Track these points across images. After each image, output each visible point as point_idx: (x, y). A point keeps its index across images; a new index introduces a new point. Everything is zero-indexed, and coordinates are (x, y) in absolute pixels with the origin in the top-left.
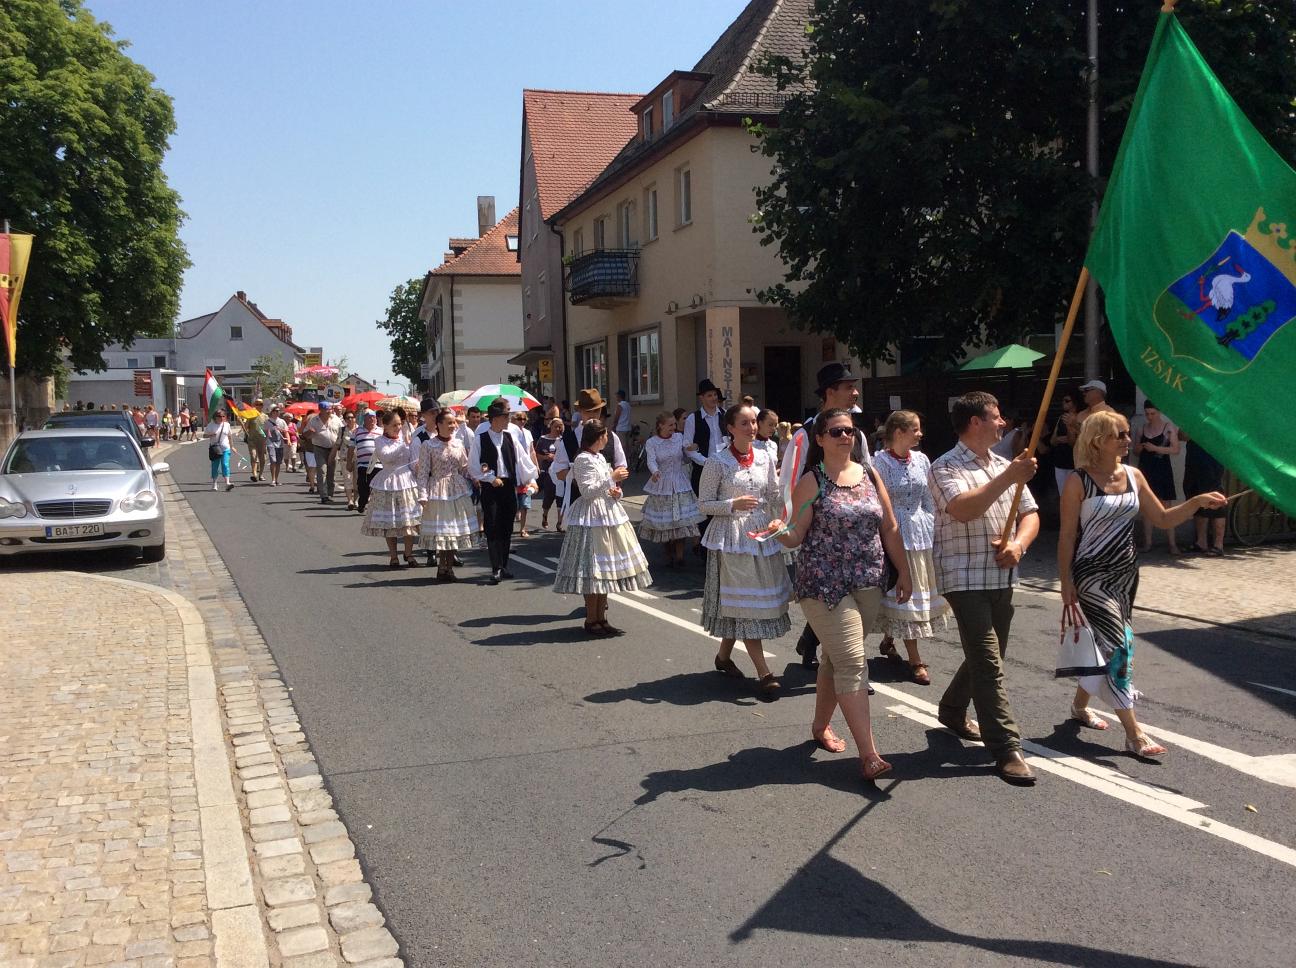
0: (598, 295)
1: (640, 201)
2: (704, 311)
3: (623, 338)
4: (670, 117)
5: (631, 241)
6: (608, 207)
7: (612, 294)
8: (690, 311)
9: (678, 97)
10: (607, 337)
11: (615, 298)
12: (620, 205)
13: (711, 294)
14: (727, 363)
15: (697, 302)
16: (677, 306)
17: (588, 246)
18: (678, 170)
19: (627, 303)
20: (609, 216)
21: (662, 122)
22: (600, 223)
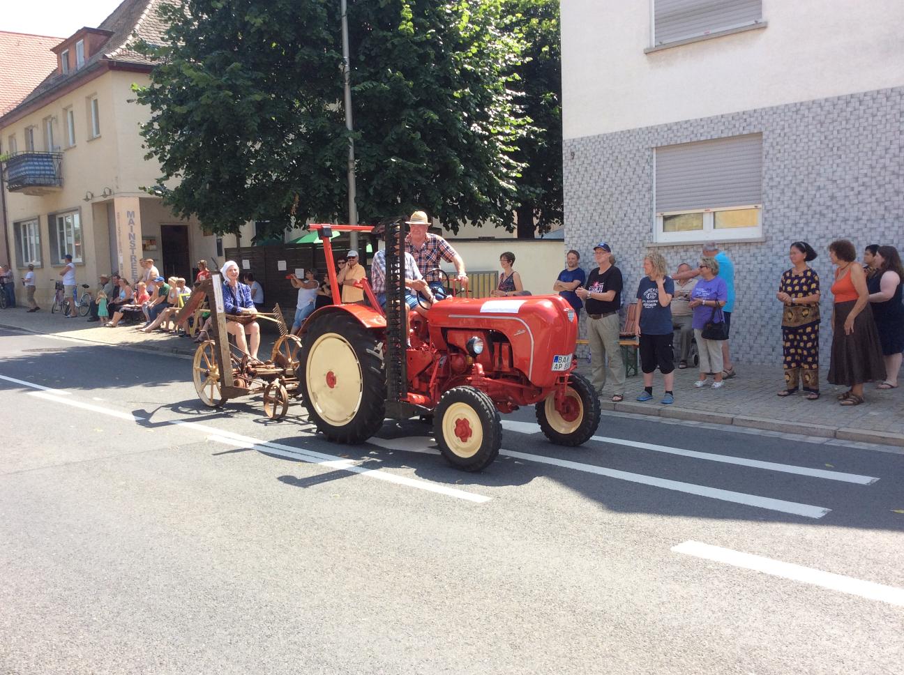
0: (30, 185)
1: (61, 119)
2: (113, 200)
3: (51, 217)
4: (82, 60)
5: (55, 146)
6: (36, 119)
7: (40, 185)
8: (102, 199)
9: (87, 45)
10: (39, 217)
11: (44, 188)
12: (45, 119)
13: (117, 188)
14: (131, 236)
15: (107, 193)
16: (92, 195)
17: (21, 148)
18: (89, 98)
19: (55, 192)
20: (36, 126)
21: (76, 62)
22: (29, 132)
